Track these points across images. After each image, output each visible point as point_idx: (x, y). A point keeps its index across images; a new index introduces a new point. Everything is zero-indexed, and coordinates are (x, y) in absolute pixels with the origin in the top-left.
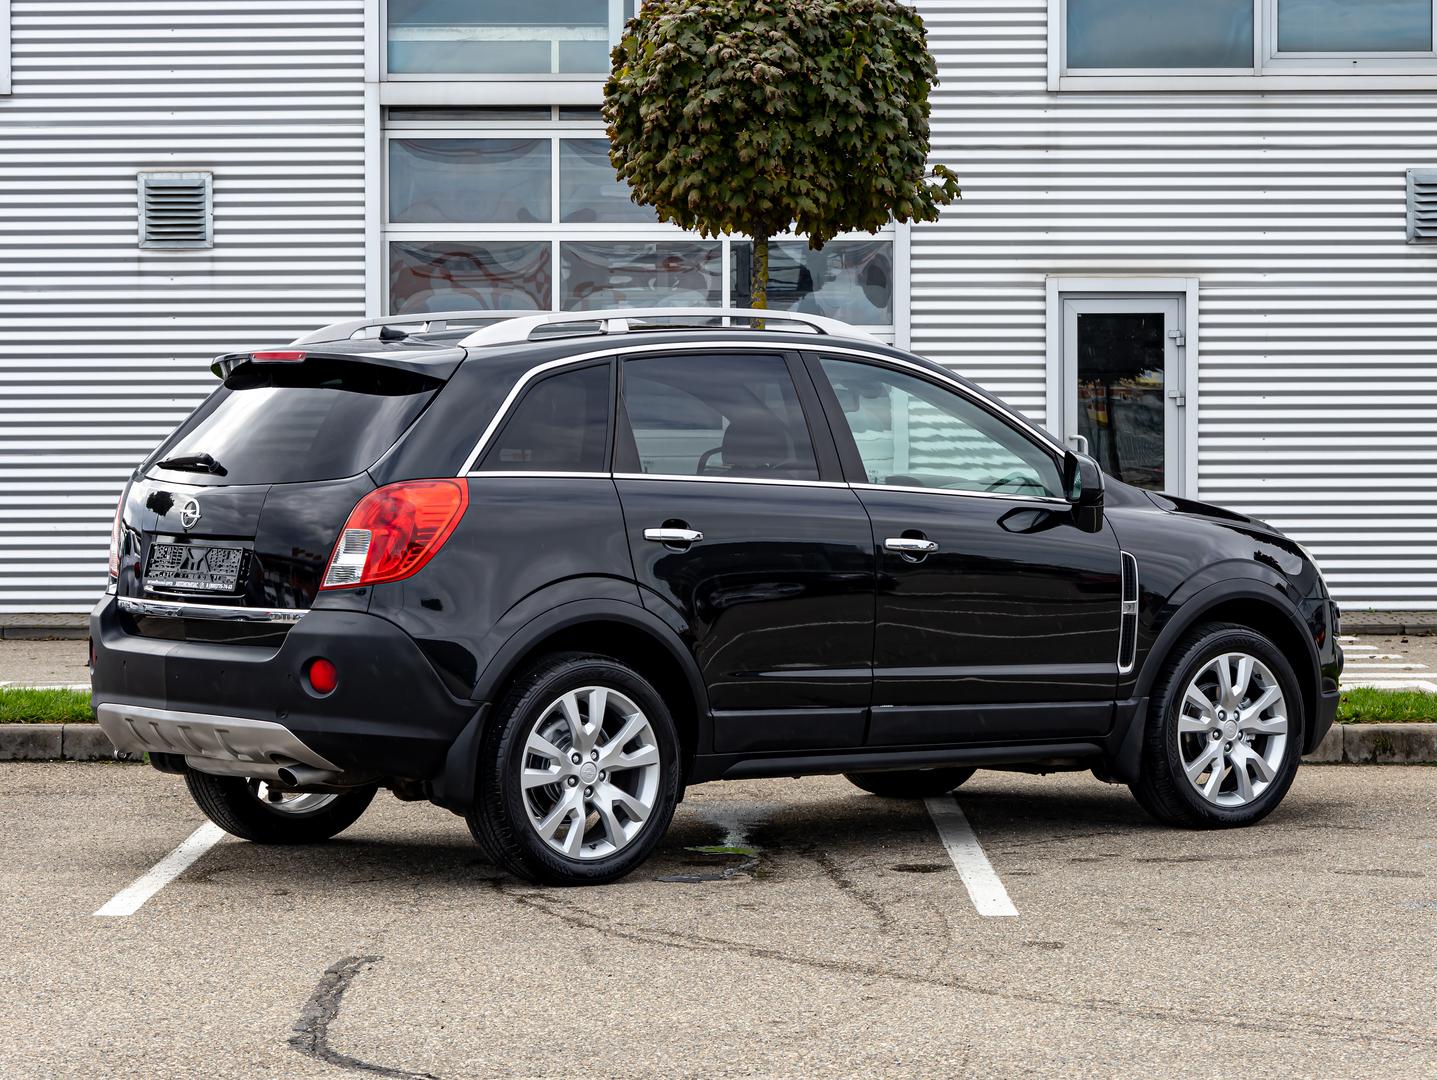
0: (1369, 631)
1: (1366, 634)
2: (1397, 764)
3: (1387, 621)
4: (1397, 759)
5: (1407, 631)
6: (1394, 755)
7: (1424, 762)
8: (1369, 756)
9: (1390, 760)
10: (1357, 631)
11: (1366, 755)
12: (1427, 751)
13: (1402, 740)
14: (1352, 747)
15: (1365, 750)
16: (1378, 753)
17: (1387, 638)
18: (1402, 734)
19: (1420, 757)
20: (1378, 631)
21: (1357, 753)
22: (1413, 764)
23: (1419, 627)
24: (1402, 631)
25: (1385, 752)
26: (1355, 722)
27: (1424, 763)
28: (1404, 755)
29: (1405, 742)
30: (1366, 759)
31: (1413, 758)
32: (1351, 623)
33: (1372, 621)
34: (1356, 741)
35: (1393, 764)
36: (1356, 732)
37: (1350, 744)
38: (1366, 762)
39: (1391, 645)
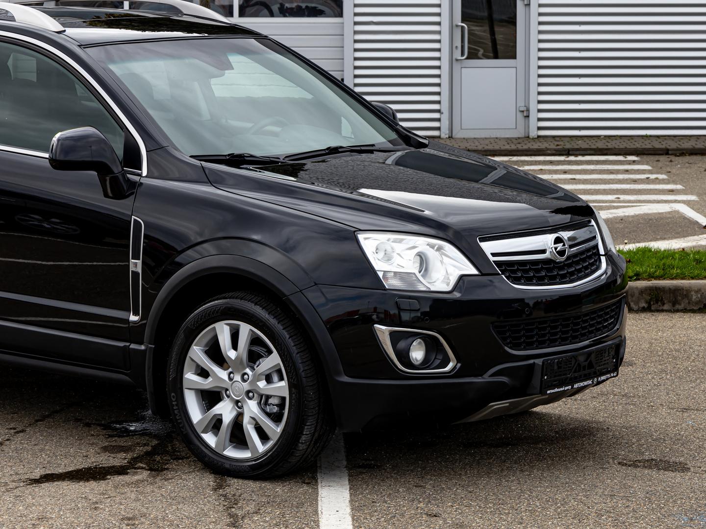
0: (646, 153)
1: (644, 154)
2: (666, 311)
3: (657, 145)
4: (666, 307)
5: (670, 152)
6: (663, 304)
7: (685, 309)
8: (646, 305)
9: (661, 308)
10: (638, 152)
11: (643, 304)
12: (687, 301)
13: (670, 293)
14: (634, 299)
15: (643, 301)
16: (652, 303)
17: (657, 157)
18: (670, 289)
19: (683, 305)
20: (652, 152)
21: (637, 303)
22: (678, 311)
23: (678, 149)
24: (666, 152)
25: (657, 303)
26: (636, 280)
27: (685, 311)
28: (670, 304)
29: (672, 295)
30: (644, 308)
31: (677, 307)
32: (635, 147)
33: (648, 145)
34: (637, 294)
35: (663, 311)
36: (637, 288)
37: (632, 296)
38: (644, 310)
39: (660, 164)
